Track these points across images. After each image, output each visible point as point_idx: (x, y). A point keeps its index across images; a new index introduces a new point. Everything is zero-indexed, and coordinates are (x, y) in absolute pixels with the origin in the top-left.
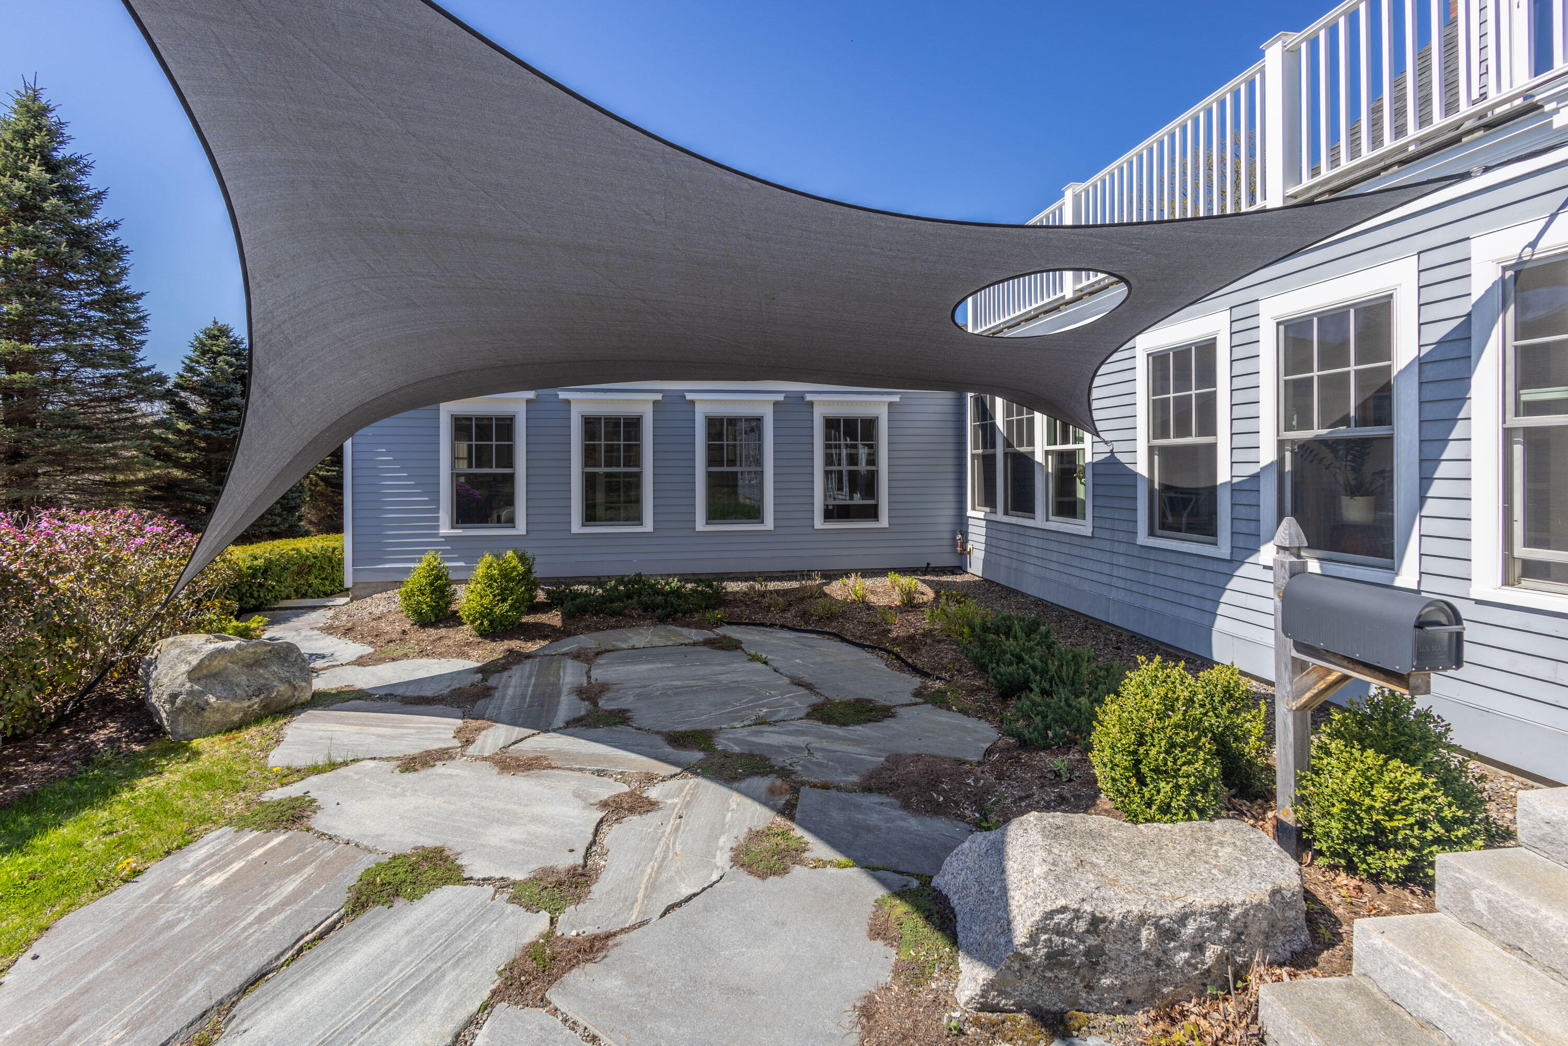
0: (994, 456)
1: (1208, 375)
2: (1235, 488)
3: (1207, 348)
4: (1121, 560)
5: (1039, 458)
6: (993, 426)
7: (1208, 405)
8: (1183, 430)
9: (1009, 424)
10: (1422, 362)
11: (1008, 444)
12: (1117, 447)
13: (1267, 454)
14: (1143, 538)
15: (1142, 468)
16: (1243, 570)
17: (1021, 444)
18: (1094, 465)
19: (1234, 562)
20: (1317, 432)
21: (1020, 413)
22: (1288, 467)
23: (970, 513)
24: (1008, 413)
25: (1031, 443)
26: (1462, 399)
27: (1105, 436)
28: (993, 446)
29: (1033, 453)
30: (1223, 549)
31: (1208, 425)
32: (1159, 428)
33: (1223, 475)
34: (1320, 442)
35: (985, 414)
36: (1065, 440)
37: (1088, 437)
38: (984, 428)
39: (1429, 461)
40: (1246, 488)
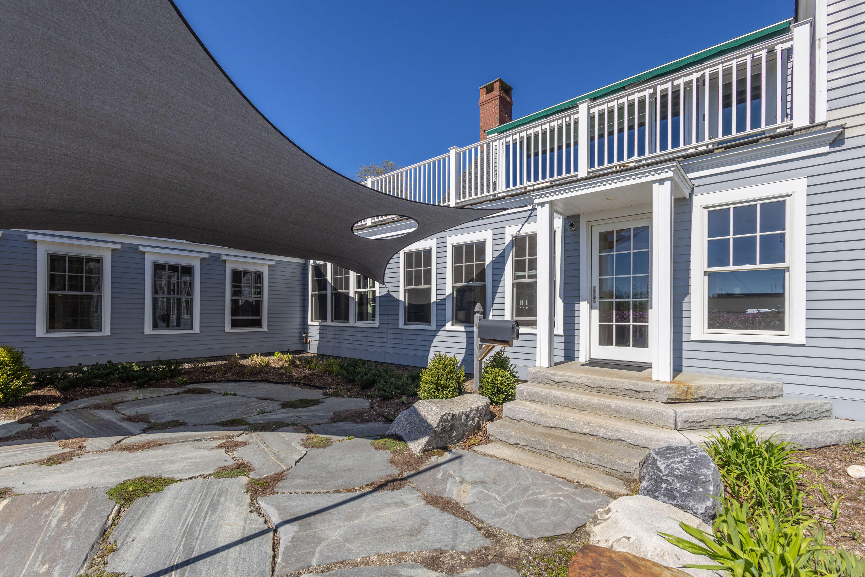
0: (325, 295)
1: (428, 263)
2: (438, 304)
3: (428, 252)
4: (392, 336)
5: (352, 295)
6: (326, 280)
7: (428, 273)
8: (418, 283)
9: (335, 280)
10: (493, 262)
11: (334, 288)
12: (391, 289)
13: (449, 291)
14: (402, 326)
15: (402, 298)
16: (440, 333)
17: (341, 288)
18: (380, 297)
19: (437, 331)
20: (464, 284)
21: (341, 273)
22: (455, 296)
23: (310, 323)
24: (334, 273)
25: (347, 287)
26: (502, 274)
27: (387, 285)
28: (325, 289)
29: (349, 293)
30: (433, 327)
31: (428, 281)
32: (409, 281)
33: (434, 299)
34: (464, 287)
35: (319, 272)
36: (365, 286)
37: (377, 284)
38: (319, 282)
39: (494, 293)
40: (441, 304)
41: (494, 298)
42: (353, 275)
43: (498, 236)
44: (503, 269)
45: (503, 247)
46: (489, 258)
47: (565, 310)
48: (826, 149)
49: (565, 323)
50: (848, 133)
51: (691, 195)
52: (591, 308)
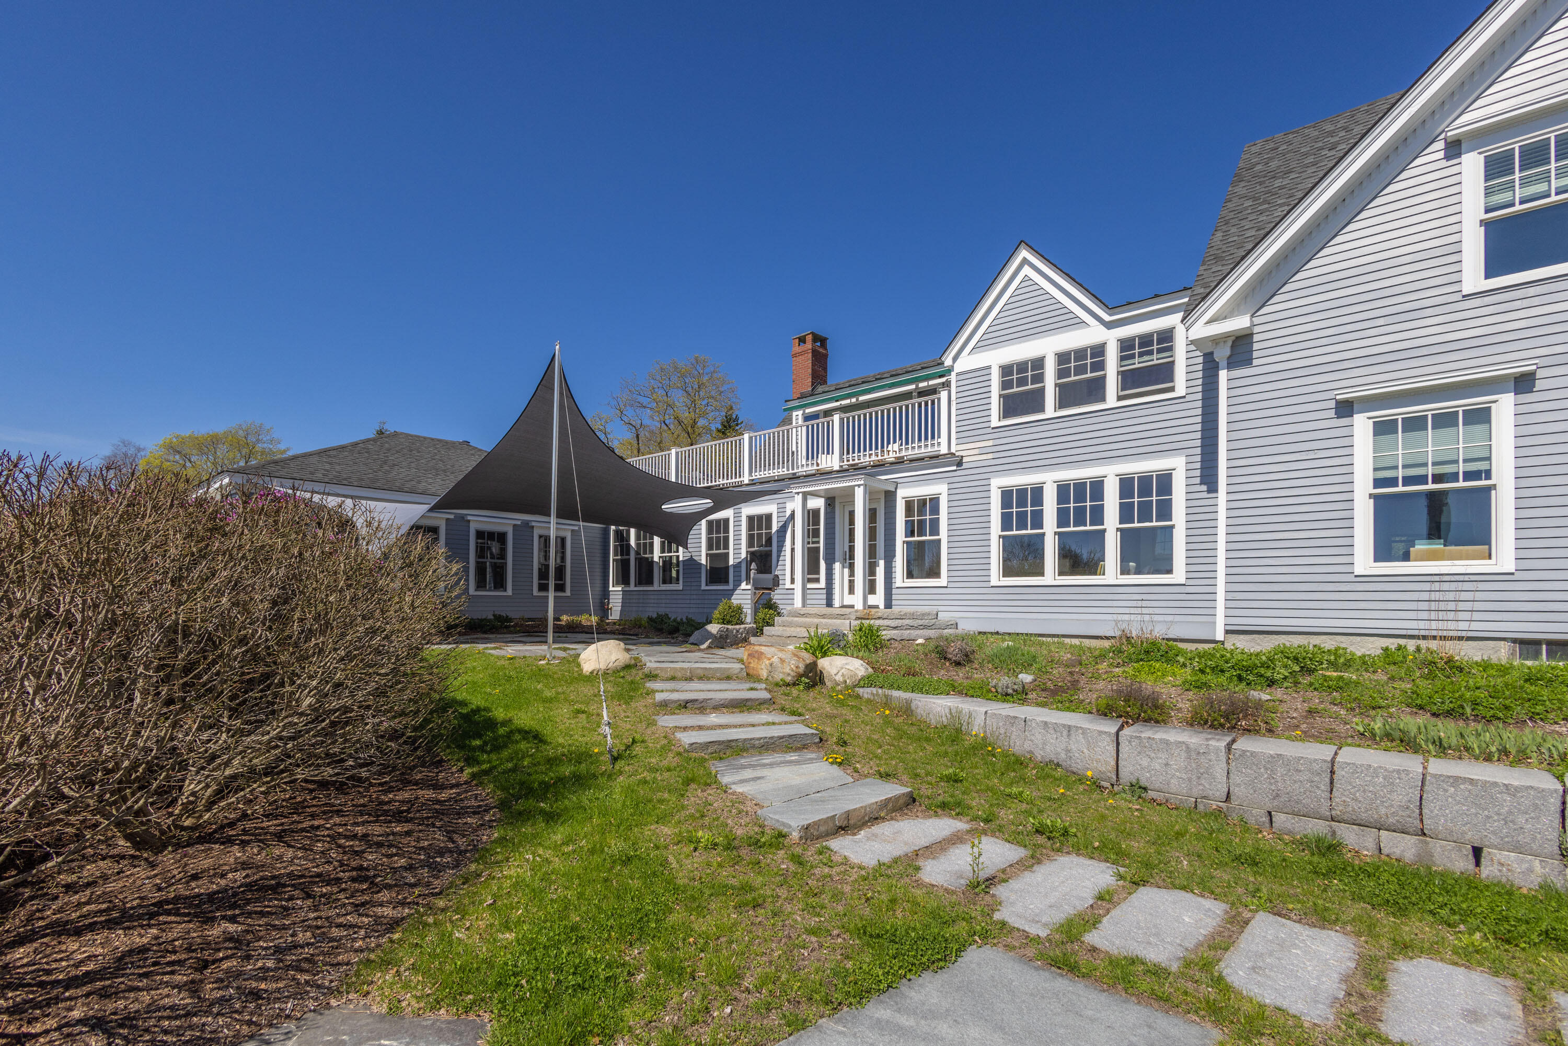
0: (628, 560)
1: (726, 530)
2: (735, 566)
3: (726, 521)
4: (694, 597)
5: (656, 559)
6: (629, 545)
7: (726, 539)
8: (718, 548)
9: (638, 545)
10: (778, 531)
11: (638, 553)
12: (693, 554)
13: (743, 555)
14: (704, 587)
15: (703, 562)
16: (737, 592)
17: (645, 553)
18: (683, 561)
19: (734, 590)
20: (756, 548)
21: (645, 538)
22: (748, 559)
23: (611, 588)
24: (638, 538)
25: (652, 552)
26: (784, 541)
27: (690, 550)
28: (628, 554)
29: (652, 558)
30: (731, 587)
31: (726, 547)
32: (710, 547)
33: (731, 562)
34: (756, 551)
35: (622, 538)
36: (670, 551)
37: (681, 549)
38: (622, 546)
39: (779, 556)
40: (737, 566)
41: (778, 561)
42: (657, 541)
43: (782, 510)
44: (785, 537)
45: (784, 519)
46: (775, 528)
47: (827, 569)
48: (954, 468)
49: (827, 579)
50: (965, 460)
51: (896, 489)
52: (843, 567)
